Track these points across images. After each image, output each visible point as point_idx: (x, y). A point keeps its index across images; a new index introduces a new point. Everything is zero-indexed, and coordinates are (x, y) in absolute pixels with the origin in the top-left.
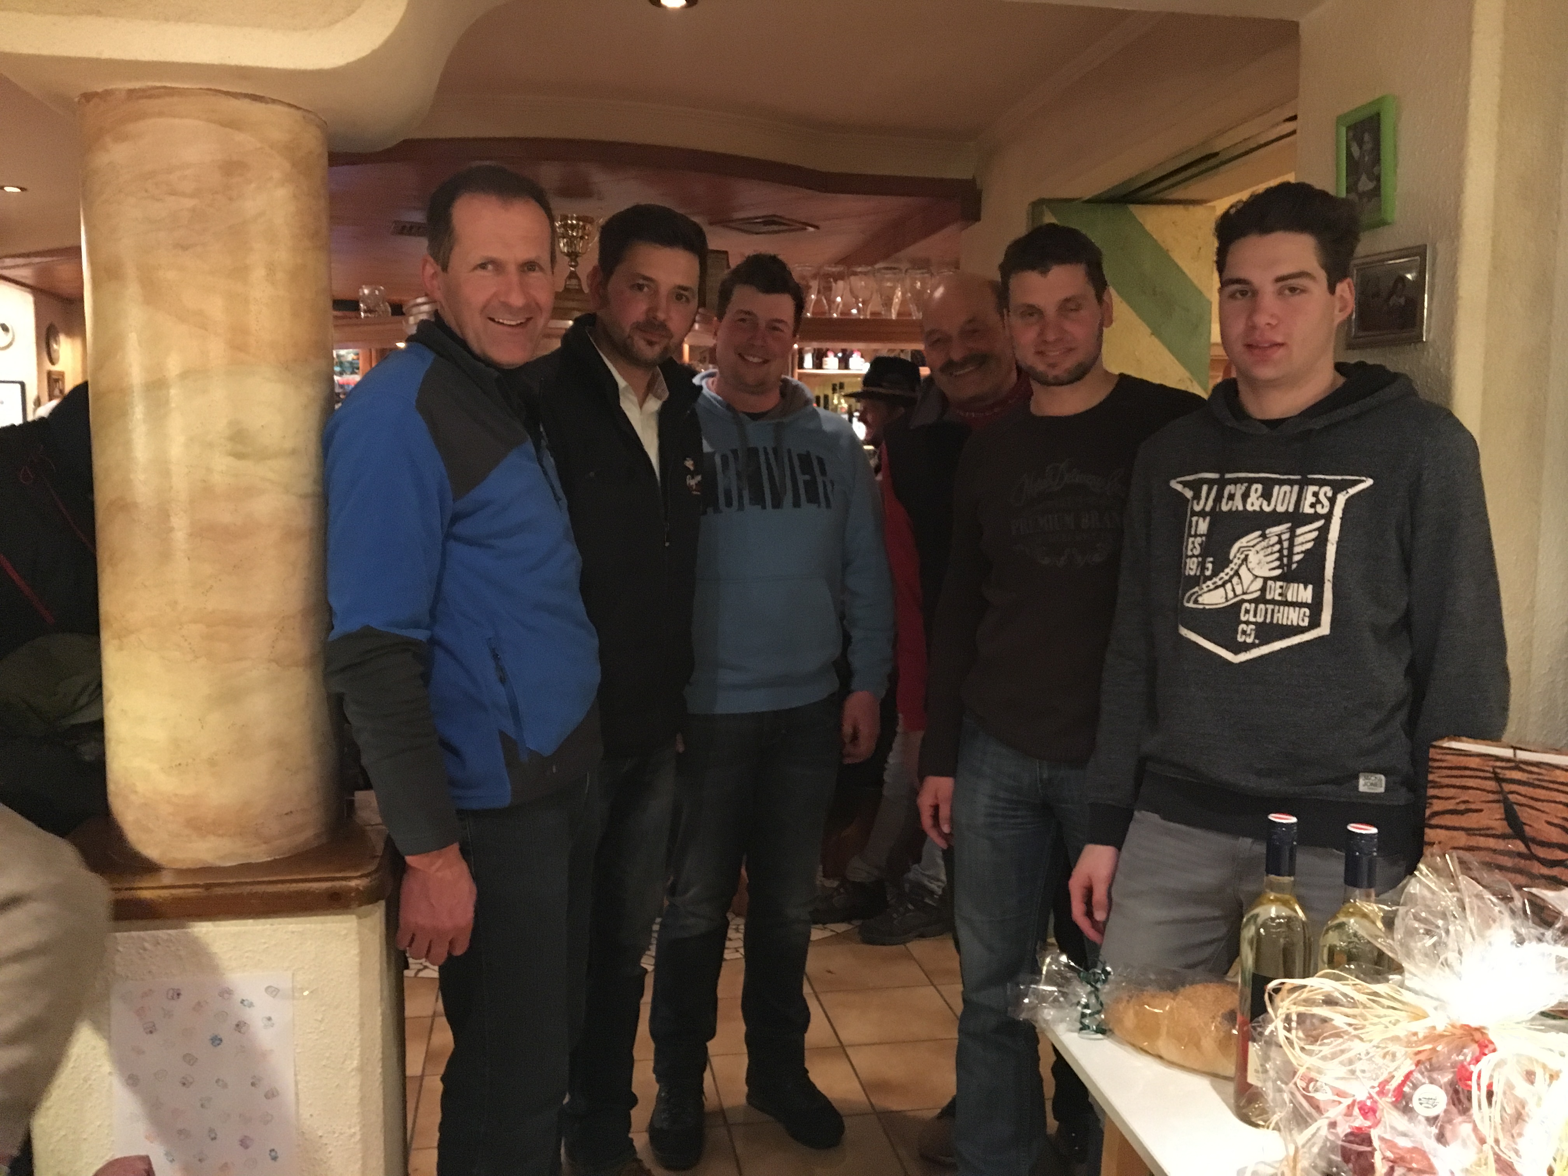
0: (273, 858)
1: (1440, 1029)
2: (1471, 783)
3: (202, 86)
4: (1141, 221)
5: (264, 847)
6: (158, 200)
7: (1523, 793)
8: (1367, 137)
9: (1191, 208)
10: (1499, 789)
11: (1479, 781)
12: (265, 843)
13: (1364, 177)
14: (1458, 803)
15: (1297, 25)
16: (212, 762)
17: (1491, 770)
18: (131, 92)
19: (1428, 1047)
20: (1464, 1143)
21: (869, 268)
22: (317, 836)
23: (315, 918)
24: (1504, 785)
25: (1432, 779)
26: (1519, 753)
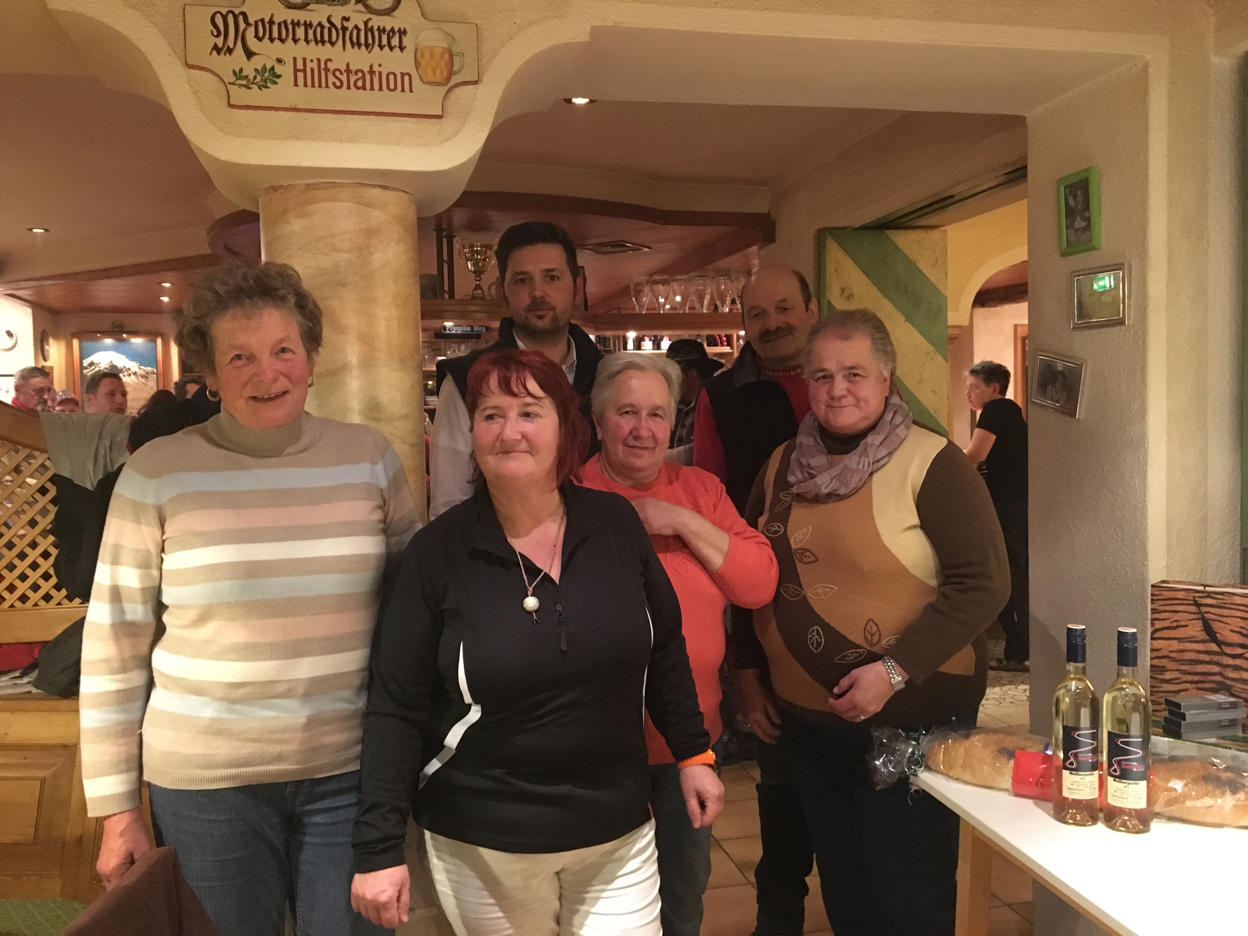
2: (1179, 608)
4: (895, 241)
6: (326, 255)
7: (1214, 612)
8: (1079, 193)
9: (929, 231)
10: (1198, 611)
11: (1185, 607)
13: (1078, 219)
14: (1171, 622)
15: (1024, 119)
17: (1192, 599)
18: (308, 185)
24: (1201, 608)
25: (1153, 607)
26: (1208, 589)
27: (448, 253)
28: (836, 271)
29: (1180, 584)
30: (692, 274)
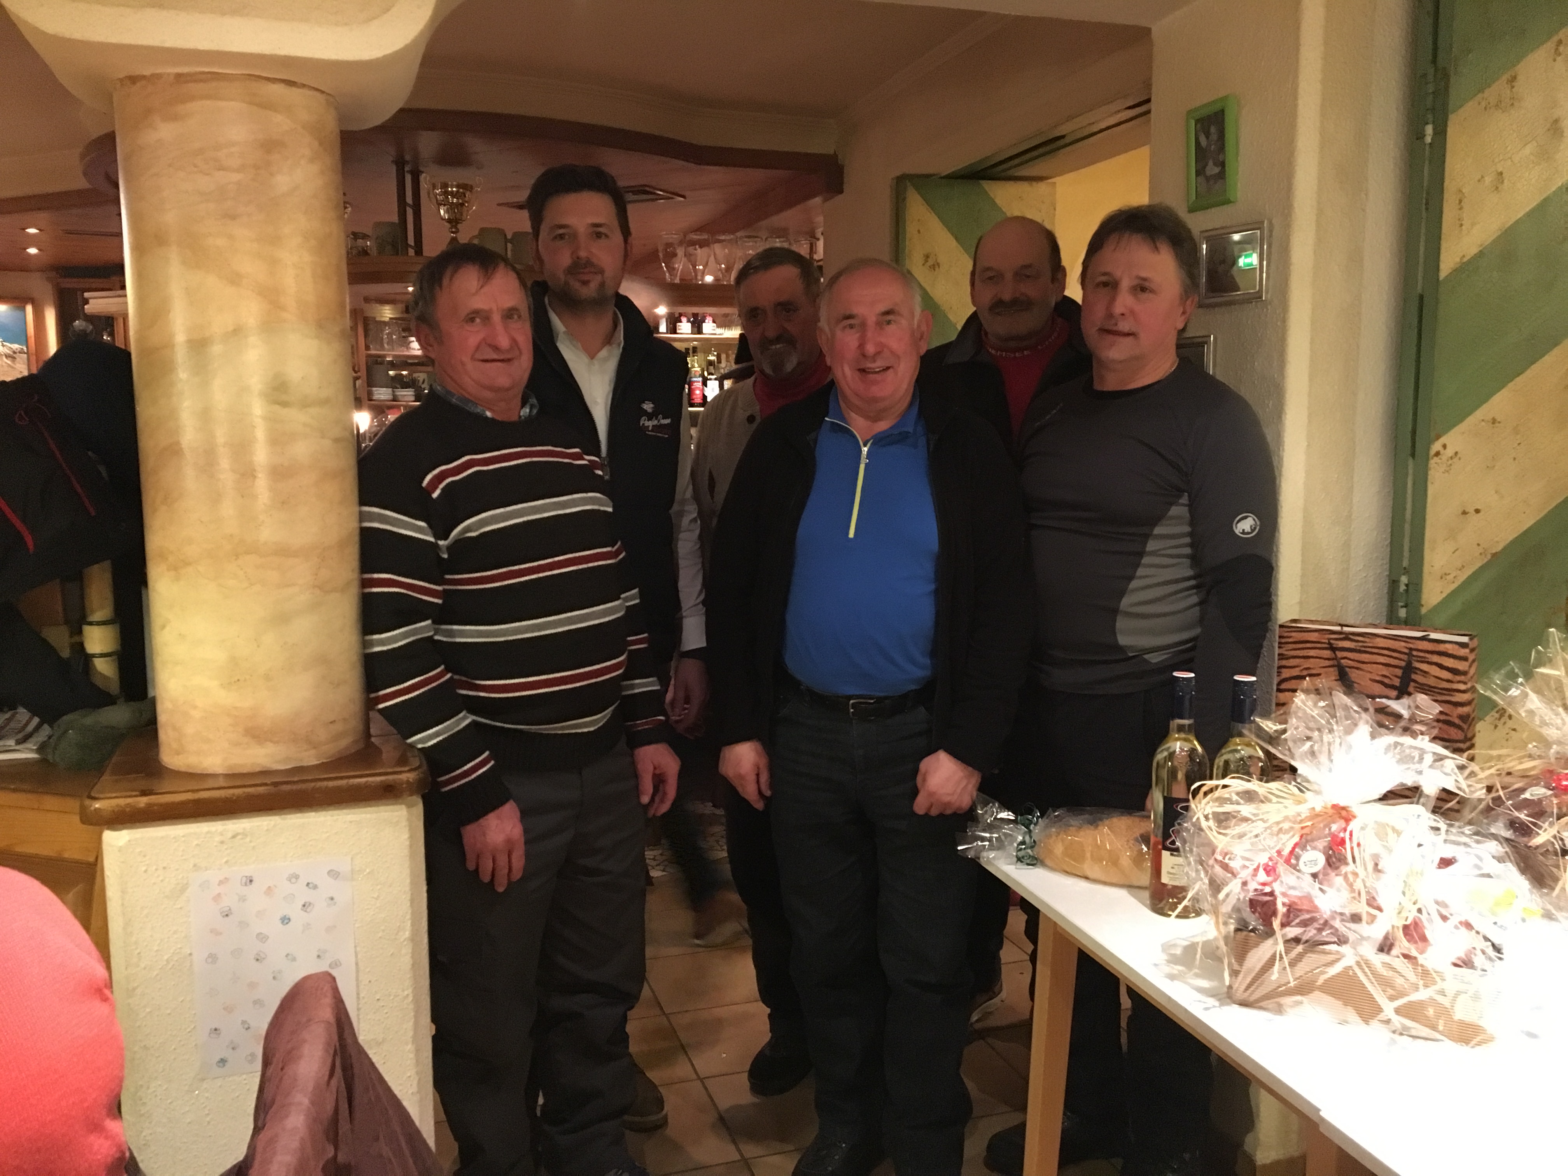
0: (321, 762)
1: (1318, 809)
2: (1312, 653)
3: (244, 72)
4: (992, 195)
5: (313, 752)
6: (207, 174)
7: (1352, 658)
8: (1213, 129)
9: (1034, 184)
10: (1333, 656)
11: (1317, 651)
12: (315, 748)
13: (1211, 163)
14: (1301, 670)
15: (1148, 31)
16: (267, 677)
17: (1327, 641)
18: (179, 76)
19: (1309, 823)
20: (1339, 890)
21: (732, 236)
22: (355, 742)
23: (369, 809)
24: (1337, 652)
25: (1281, 652)
26: (1346, 629)
27: (413, 194)
28: (919, 231)
29: (1313, 624)
30: (739, 234)
